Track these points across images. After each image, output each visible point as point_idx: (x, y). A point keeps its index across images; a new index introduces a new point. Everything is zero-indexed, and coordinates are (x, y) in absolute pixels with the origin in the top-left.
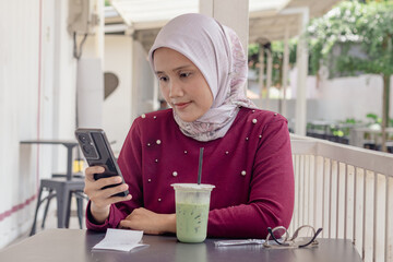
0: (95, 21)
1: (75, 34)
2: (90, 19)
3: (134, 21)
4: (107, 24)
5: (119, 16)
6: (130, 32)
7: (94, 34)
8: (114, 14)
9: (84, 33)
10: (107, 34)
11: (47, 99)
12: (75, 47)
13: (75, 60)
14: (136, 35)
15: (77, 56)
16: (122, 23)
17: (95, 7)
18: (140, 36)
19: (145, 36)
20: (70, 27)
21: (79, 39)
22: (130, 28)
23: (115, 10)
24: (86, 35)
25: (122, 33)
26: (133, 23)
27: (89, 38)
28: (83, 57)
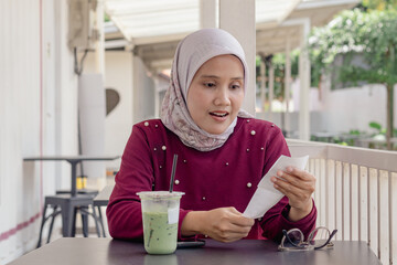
0: (96, 36)
1: (75, 50)
2: (90, 35)
3: (135, 36)
4: (107, 40)
5: (119, 31)
6: (130, 47)
7: (93, 51)
8: (114, 29)
9: (84, 48)
10: (107, 50)
11: (49, 115)
12: (76, 63)
13: (76, 76)
14: (136, 50)
15: (78, 72)
16: (122, 38)
17: (95, 23)
18: (140, 51)
19: (144, 51)
20: (70, 43)
21: (80, 55)
22: (130, 43)
23: (115, 25)
24: (86, 51)
25: (122, 49)
26: (133, 39)
27: (89, 54)
28: (84, 73)
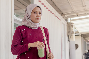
1: (68, 36)
2: (72, 32)
3: (81, 32)
4: (75, 33)
5: (78, 31)
6: (80, 35)
7: (72, 36)
8: (77, 31)
9: (70, 35)
10: (75, 35)
11: (63, 50)
12: (69, 39)
13: (69, 42)
14: (82, 35)
15: (69, 41)
16: (78, 33)
17: (73, 30)
18: (83, 36)
19: (84, 36)
20: (67, 34)
21: (70, 37)
22: (80, 34)
23: (77, 30)
24: (71, 36)
25: (79, 35)
26: (81, 33)
27: (72, 37)
